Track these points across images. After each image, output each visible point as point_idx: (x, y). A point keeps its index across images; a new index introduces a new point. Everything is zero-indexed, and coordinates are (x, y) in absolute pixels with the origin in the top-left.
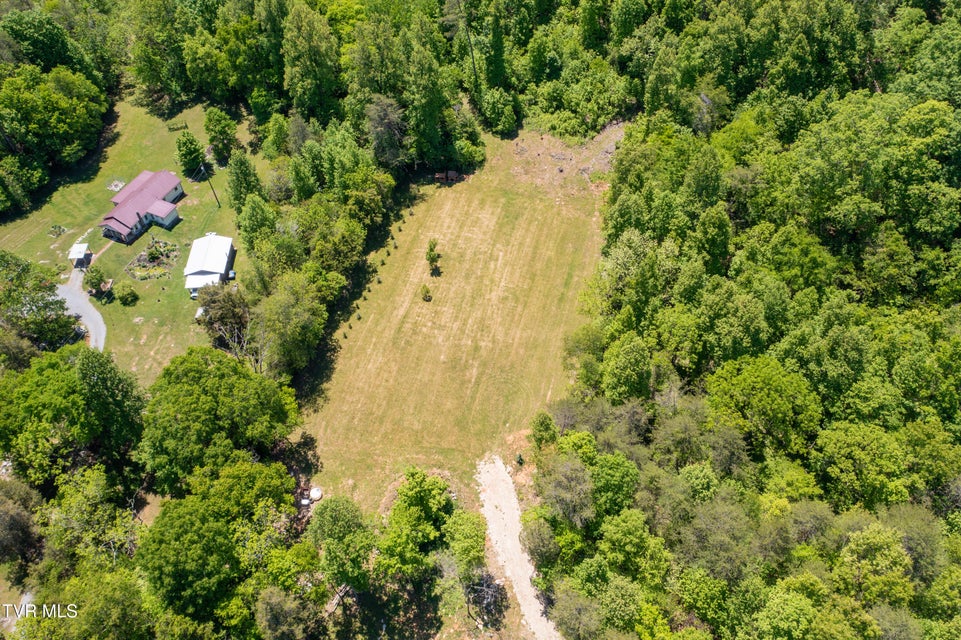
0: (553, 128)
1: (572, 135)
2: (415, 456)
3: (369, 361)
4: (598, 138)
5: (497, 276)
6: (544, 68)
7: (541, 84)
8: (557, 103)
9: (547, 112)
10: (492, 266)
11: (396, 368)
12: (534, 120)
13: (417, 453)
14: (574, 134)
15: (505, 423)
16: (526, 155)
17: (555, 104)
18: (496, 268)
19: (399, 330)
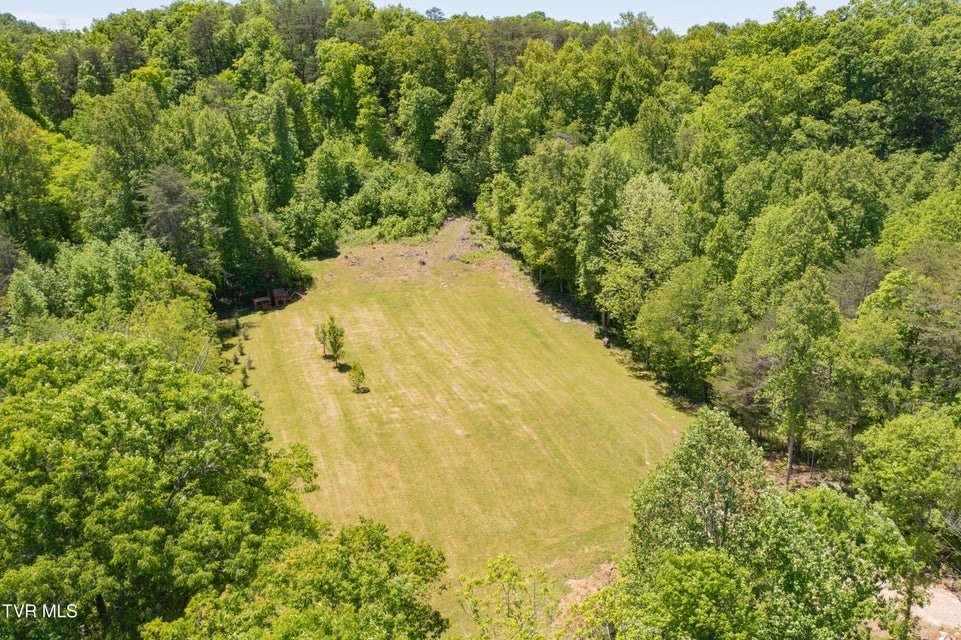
0: (381, 236)
1: (411, 236)
2: (548, 566)
3: (336, 476)
4: (440, 233)
5: (439, 348)
6: (339, 185)
7: (343, 203)
8: (371, 213)
9: (363, 227)
10: (422, 343)
11: (393, 468)
12: (353, 236)
13: (549, 560)
14: (412, 233)
15: (641, 462)
16: (366, 262)
17: (369, 216)
18: (430, 345)
19: (352, 429)
